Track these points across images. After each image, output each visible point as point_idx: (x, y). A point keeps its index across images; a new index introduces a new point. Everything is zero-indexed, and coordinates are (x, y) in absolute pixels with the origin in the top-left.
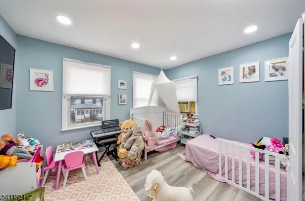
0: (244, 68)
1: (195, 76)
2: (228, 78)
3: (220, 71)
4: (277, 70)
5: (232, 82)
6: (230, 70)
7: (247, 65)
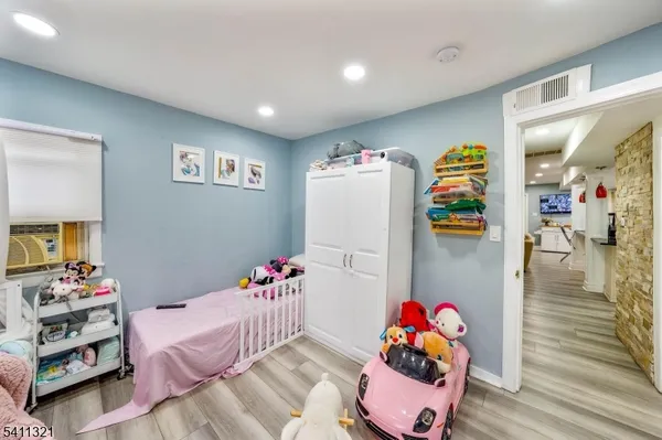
0: (220, 159)
1: (99, 137)
2: (195, 169)
3: (178, 149)
4: (255, 175)
5: (201, 179)
6: (197, 155)
7: (226, 156)
